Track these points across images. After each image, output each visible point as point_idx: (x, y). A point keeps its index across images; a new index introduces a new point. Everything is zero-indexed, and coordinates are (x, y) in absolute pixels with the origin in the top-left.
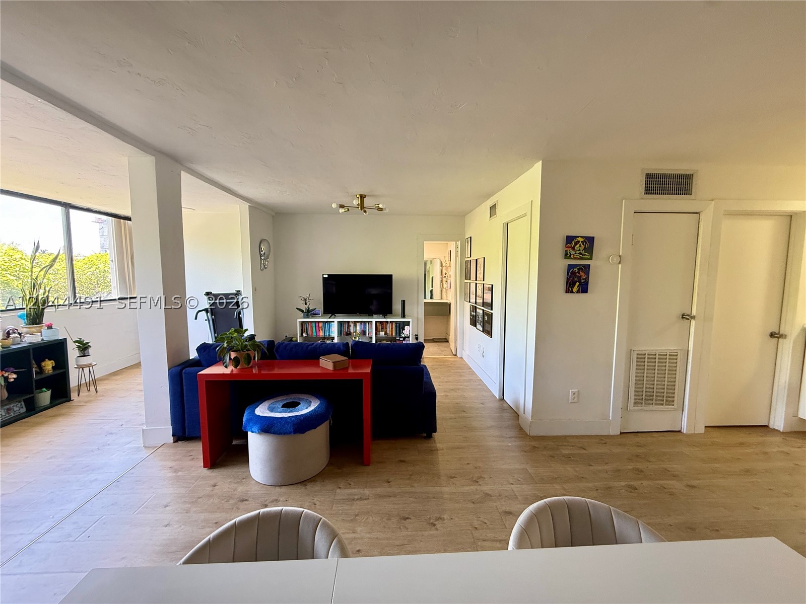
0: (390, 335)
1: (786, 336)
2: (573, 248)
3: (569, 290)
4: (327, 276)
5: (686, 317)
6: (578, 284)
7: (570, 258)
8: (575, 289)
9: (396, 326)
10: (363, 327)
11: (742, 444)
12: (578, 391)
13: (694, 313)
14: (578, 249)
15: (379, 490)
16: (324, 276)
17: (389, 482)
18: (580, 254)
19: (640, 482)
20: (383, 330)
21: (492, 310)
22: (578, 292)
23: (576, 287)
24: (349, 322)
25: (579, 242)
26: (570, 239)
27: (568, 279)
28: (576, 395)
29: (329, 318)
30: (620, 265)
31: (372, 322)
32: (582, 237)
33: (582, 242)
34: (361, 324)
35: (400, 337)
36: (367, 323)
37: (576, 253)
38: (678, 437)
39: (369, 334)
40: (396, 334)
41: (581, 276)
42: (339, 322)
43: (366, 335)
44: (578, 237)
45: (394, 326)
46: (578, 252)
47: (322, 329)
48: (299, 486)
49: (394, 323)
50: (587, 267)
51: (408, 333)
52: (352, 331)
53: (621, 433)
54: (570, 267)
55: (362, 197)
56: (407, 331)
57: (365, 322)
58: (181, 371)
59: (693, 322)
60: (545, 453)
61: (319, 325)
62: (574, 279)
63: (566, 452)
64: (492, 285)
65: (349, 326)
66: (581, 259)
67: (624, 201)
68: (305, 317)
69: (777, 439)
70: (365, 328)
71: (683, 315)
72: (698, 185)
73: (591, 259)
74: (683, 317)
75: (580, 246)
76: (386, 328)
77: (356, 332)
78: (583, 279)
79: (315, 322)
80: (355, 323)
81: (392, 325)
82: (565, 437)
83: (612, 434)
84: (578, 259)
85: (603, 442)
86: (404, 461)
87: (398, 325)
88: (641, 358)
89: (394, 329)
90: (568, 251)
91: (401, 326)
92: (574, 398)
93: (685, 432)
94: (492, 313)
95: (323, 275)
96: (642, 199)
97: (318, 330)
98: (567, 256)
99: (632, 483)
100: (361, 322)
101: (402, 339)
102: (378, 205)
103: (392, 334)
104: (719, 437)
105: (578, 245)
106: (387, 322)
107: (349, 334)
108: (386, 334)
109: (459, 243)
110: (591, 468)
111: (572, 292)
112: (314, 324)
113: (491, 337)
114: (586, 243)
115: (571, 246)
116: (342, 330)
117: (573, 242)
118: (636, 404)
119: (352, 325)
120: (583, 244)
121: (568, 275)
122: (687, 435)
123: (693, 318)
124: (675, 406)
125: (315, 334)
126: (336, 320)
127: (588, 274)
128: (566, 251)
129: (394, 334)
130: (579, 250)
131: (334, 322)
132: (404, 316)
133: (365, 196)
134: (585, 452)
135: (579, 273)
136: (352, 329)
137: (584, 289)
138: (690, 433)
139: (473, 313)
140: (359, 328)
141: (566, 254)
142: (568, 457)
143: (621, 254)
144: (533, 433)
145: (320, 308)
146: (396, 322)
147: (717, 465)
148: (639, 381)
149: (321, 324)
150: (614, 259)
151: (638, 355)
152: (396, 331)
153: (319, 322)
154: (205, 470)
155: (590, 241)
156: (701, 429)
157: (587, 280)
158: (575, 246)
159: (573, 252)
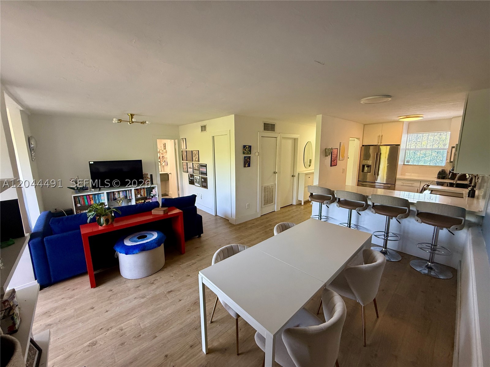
0: (143, 196)
2: (245, 150)
3: (245, 166)
4: (93, 163)
5: (275, 173)
6: (247, 163)
7: (244, 154)
8: (247, 166)
9: (147, 190)
10: (125, 194)
11: (289, 211)
12: (249, 204)
13: (277, 171)
16: (91, 163)
17: (199, 255)
18: (247, 152)
20: (139, 194)
21: (207, 176)
22: (247, 167)
24: (114, 192)
26: (244, 146)
27: (244, 162)
29: (99, 191)
30: (258, 156)
31: (131, 190)
32: (248, 146)
35: (150, 197)
36: (128, 191)
38: (274, 213)
39: (129, 198)
40: (147, 195)
41: (248, 161)
42: (107, 193)
43: (127, 198)
45: (145, 190)
47: (93, 199)
48: (160, 271)
49: (145, 189)
50: (249, 158)
52: (117, 197)
53: (261, 216)
54: (245, 157)
55: (132, 115)
56: (154, 192)
57: (126, 191)
59: (276, 174)
61: (89, 197)
63: (249, 226)
64: (206, 164)
65: (114, 195)
66: (248, 154)
67: (259, 132)
68: (77, 193)
69: (294, 207)
70: (126, 194)
72: (276, 128)
73: (250, 154)
76: (141, 192)
77: (120, 197)
79: (86, 195)
80: (119, 192)
81: (144, 190)
82: (246, 222)
83: (258, 217)
84: (247, 154)
85: (257, 220)
86: (197, 248)
87: (148, 189)
88: (265, 188)
89: (146, 192)
91: (150, 190)
92: (248, 207)
94: (207, 178)
95: (89, 162)
96: (263, 132)
97: (89, 200)
98: (244, 153)
99: (270, 228)
100: (123, 191)
101: (151, 197)
102: (145, 121)
103: (145, 195)
104: (284, 210)
106: (141, 189)
107: (115, 199)
108: (141, 196)
109: (176, 141)
110: (259, 228)
111: (246, 167)
112: (85, 197)
113: (207, 189)
116: (110, 197)
118: (264, 205)
119: (117, 194)
120: (248, 149)
121: (244, 160)
122: (277, 212)
123: (277, 173)
124: (273, 203)
125: (87, 203)
126: (105, 192)
127: (250, 159)
129: (146, 195)
131: (103, 193)
132: (152, 184)
133: (134, 114)
134: (254, 224)
136: (117, 196)
137: (249, 166)
138: (277, 210)
139: (191, 178)
140: (121, 194)
141: (243, 152)
142: (251, 227)
143: (258, 152)
144: (237, 223)
146: (146, 188)
147: (286, 217)
148: (265, 197)
149: (91, 196)
150: (257, 154)
151: (264, 188)
152: (147, 193)
153: (89, 195)
154: (93, 289)
155: (250, 147)
156: (279, 209)
157: (250, 162)
158: (246, 149)
159: (245, 152)
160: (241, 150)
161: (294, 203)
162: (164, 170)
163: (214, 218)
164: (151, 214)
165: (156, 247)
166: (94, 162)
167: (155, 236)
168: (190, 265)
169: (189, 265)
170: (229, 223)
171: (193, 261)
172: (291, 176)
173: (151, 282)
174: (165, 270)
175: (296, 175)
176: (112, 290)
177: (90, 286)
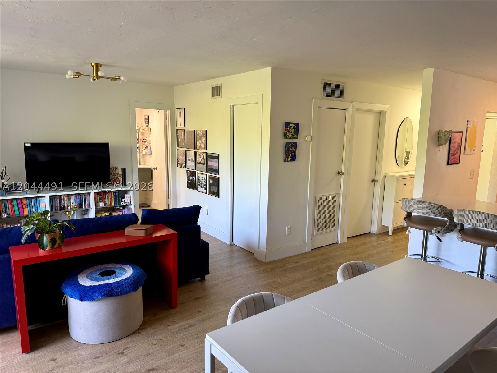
0: (108, 204)
1: (378, 180)
2: (288, 131)
3: (286, 160)
4: (30, 145)
5: (340, 173)
6: (291, 155)
8: (289, 159)
9: (115, 196)
10: (79, 199)
12: (290, 227)
13: (343, 171)
14: (291, 132)
15: (199, 318)
16: (27, 145)
17: (200, 312)
18: (292, 135)
19: (332, 272)
20: (101, 200)
21: (219, 175)
22: (291, 161)
23: (290, 157)
24: (61, 196)
25: (291, 126)
26: (287, 125)
27: (286, 153)
28: (289, 229)
29: (38, 193)
30: (311, 142)
31: (89, 194)
32: (293, 123)
33: (293, 127)
34: (76, 196)
35: (119, 207)
36: (83, 195)
37: (290, 135)
38: (335, 246)
39: (85, 206)
40: (115, 203)
41: (292, 150)
42: (50, 196)
43: (82, 207)
44: (291, 123)
45: (113, 196)
46: (291, 134)
47: (27, 207)
48: (134, 335)
49: (113, 193)
50: (295, 144)
51: (129, 201)
52: (66, 205)
53: (311, 250)
54: (287, 144)
55: (98, 66)
56: (127, 199)
57: (80, 195)
59: (343, 176)
61: (22, 203)
62: (288, 152)
63: (290, 267)
64: (219, 155)
65: (61, 200)
66: (293, 138)
67: (313, 99)
68: (2, 195)
69: (375, 238)
70: (81, 200)
71: (338, 172)
72: (347, 92)
74: (338, 174)
75: (292, 130)
76: (105, 199)
77: (70, 205)
78: (293, 152)
79: (17, 199)
80: (69, 196)
81: (111, 196)
82: (285, 259)
83: (307, 251)
85: (305, 257)
86: (199, 298)
87: (117, 194)
88: (320, 200)
89: (113, 198)
90: (286, 133)
91: (121, 195)
92: (288, 232)
93: (339, 243)
94: (219, 178)
95: (25, 144)
96: (322, 99)
97: (21, 209)
98: (285, 136)
99: (329, 273)
100: (76, 194)
101: (122, 208)
103: (111, 204)
104: (354, 242)
105: (291, 129)
106: (105, 192)
107: (63, 208)
108: (105, 204)
109: (169, 112)
110: (307, 271)
111: (288, 161)
112: (15, 202)
113: (219, 197)
114: (295, 128)
115: (288, 129)
116: (54, 204)
117: (289, 127)
118: (318, 230)
119: (65, 199)
120: (294, 128)
121: (286, 149)
122: (340, 244)
123: (343, 173)
124: (335, 228)
125: (17, 213)
126: (47, 195)
127: (296, 148)
128: (285, 133)
129: (113, 204)
130: (292, 132)
131: (44, 197)
132: (124, 184)
133: (101, 64)
134: (299, 264)
135: (291, 148)
136: (65, 203)
137: (293, 159)
138: (342, 242)
139: (191, 178)
140: (73, 202)
141: (285, 135)
142: (293, 269)
143: (311, 135)
144: (268, 260)
145: (23, 182)
146: (115, 192)
147: (358, 256)
148: (319, 216)
149: (24, 202)
150: (308, 139)
151: (319, 199)
152: (115, 200)
153: (21, 199)
154: (25, 355)
155: (297, 125)
156: (346, 240)
157: (295, 152)
158: (289, 130)
159: (288, 134)
160: (280, 130)
161: (375, 230)
162: (144, 162)
163: (228, 249)
164: (123, 234)
165: (130, 292)
166: (31, 143)
167: (128, 272)
169: (183, 327)
170: (255, 258)
172: (371, 180)
173: (119, 351)
174: (144, 332)
175: (380, 179)
176: (55, 360)
177: (20, 349)
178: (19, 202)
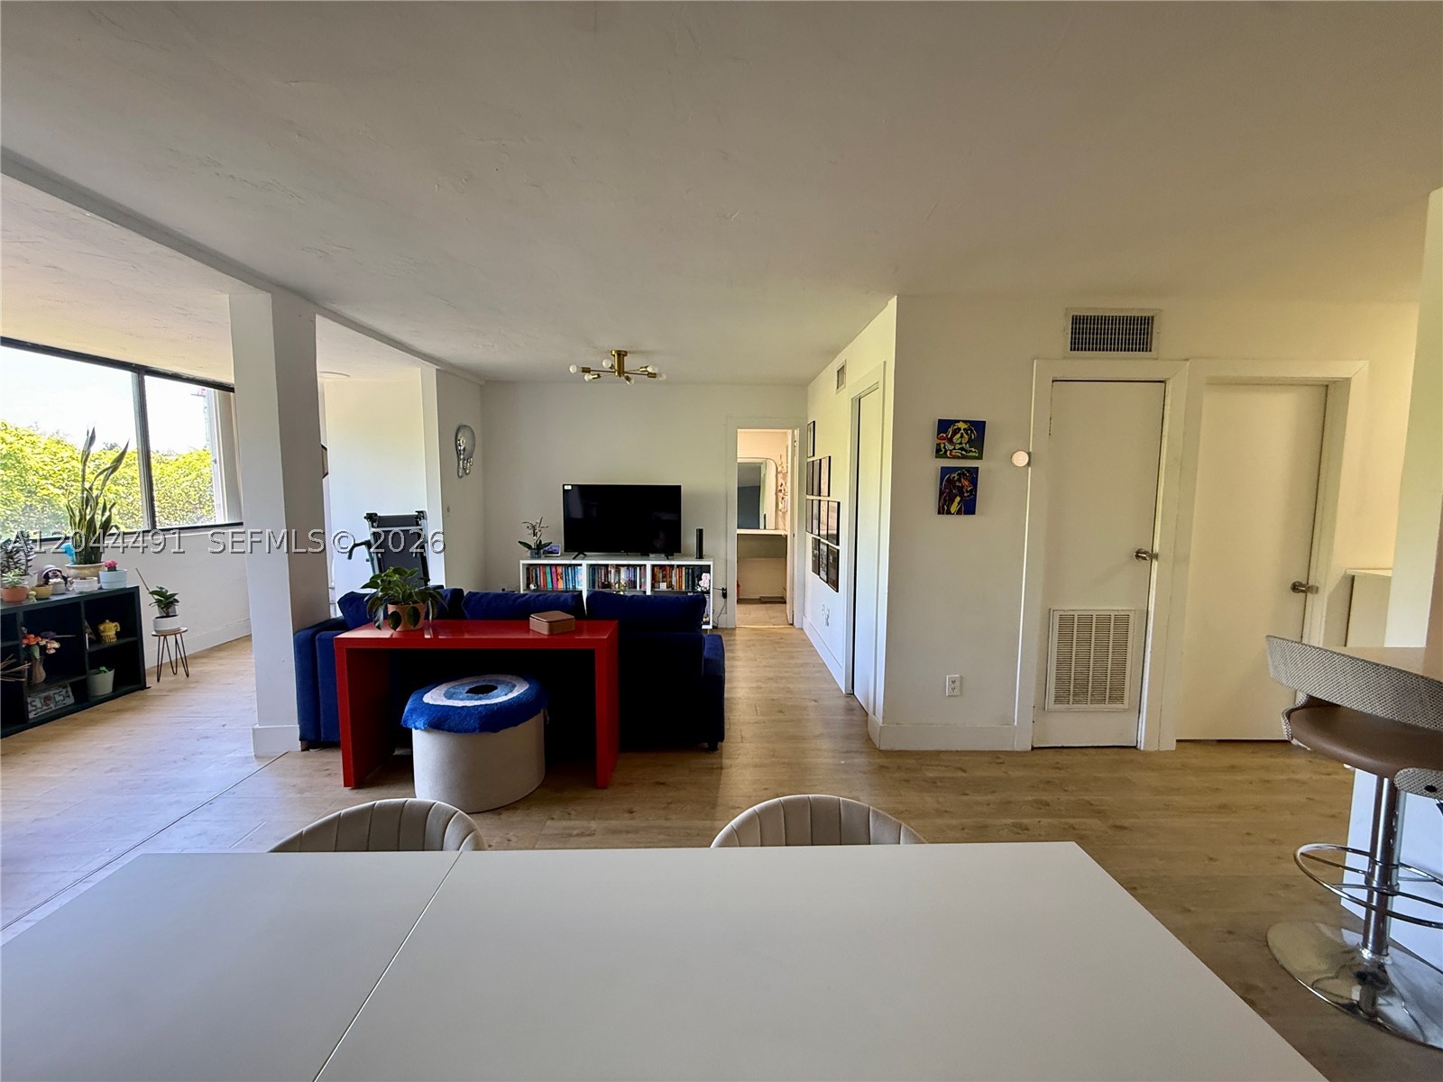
0: (676, 588)
1: (1317, 588)
2: (950, 441)
3: (943, 509)
4: (570, 487)
5: (1144, 555)
6: (958, 499)
7: (944, 456)
8: (954, 508)
9: (687, 574)
10: (632, 574)
11: (1233, 768)
12: (961, 678)
13: (1157, 549)
14: (959, 441)
15: (613, 824)
16: (566, 487)
17: (632, 812)
18: (962, 449)
20: (665, 579)
21: (838, 544)
22: (959, 512)
23: (955, 504)
24: (607, 566)
25: (959, 429)
26: (944, 425)
27: (941, 493)
28: (958, 683)
29: (574, 559)
30: (1030, 468)
31: (645, 566)
32: (965, 422)
33: (964, 429)
34: (628, 569)
35: (694, 592)
36: (638, 569)
37: (954, 449)
38: (1128, 755)
39: (640, 587)
40: (687, 587)
41: (963, 487)
42: (591, 565)
43: (635, 587)
44: (959, 421)
45: (684, 573)
46: (958, 447)
47: (562, 579)
48: (489, 815)
49: (684, 568)
50: (974, 472)
51: (707, 585)
52: (612, 581)
53: (1033, 748)
54: (945, 471)
55: (621, 355)
56: (705, 581)
57: (634, 566)
58: (313, 636)
59: (1155, 564)
60: (897, 775)
61: (556, 571)
62: (951, 491)
63: (931, 774)
64: (839, 503)
65: (607, 573)
66: (964, 457)
67: (1035, 361)
68: (533, 558)
70: (635, 576)
71: (1138, 552)
72: (1163, 336)
73: (980, 457)
74: (1137, 556)
75: (962, 436)
76: (671, 577)
77: (619, 582)
78: (967, 492)
79: (551, 565)
80: (618, 567)
81: (680, 572)
83: (1018, 748)
84: (958, 458)
85: (999, 761)
86: (663, 784)
87: (690, 571)
88: (1066, 622)
89: (684, 578)
90: (942, 446)
91: (695, 573)
92: (953, 689)
93: (1142, 748)
95: (564, 486)
96: (1065, 358)
97: (555, 580)
98: (939, 453)
100: (628, 566)
102: (646, 367)
103: (680, 587)
104: (1199, 757)
105: (959, 435)
106: (672, 566)
107: (607, 585)
108: (670, 585)
111: (949, 513)
112: (548, 569)
113: (837, 591)
114: (972, 431)
115: (947, 436)
116: (596, 578)
117: (950, 431)
118: (1058, 700)
119: (613, 571)
120: (967, 434)
121: (941, 484)
122: (1145, 753)
123: (1155, 556)
124: (1126, 705)
125: (550, 586)
126: (585, 563)
127: (974, 482)
128: (939, 445)
129: (684, 587)
130: (961, 443)
131: (581, 565)
132: (700, 556)
133: (626, 352)
134: (964, 774)
135: (960, 481)
136: (612, 578)
137: (969, 508)
138: (1154, 748)
139: (815, 552)
140: (624, 576)
141: (938, 450)
142: (933, 782)
143: (1031, 450)
144: (884, 745)
145: (558, 541)
146: (687, 567)
147: (1177, 798)
148: (1063, 662)
149: (560, 570)
150: (1021, 459)
151: (1061, 618)
152: (687, 581)
153: (556, 565)
154: (345, 789)
155: (978, 428)
156: (1170, 745)
157: (974, 492)
158: (953, 436)
159: (950, 447)
160: (928, 438)
163: (842, 702)
166: (572, 486)
168: (570, 835)
169: (567, 831)
170: (867, 735)
171: (594, 825)
172: (1289, 585)
175: (1328, 579)
178: (554, 569)
